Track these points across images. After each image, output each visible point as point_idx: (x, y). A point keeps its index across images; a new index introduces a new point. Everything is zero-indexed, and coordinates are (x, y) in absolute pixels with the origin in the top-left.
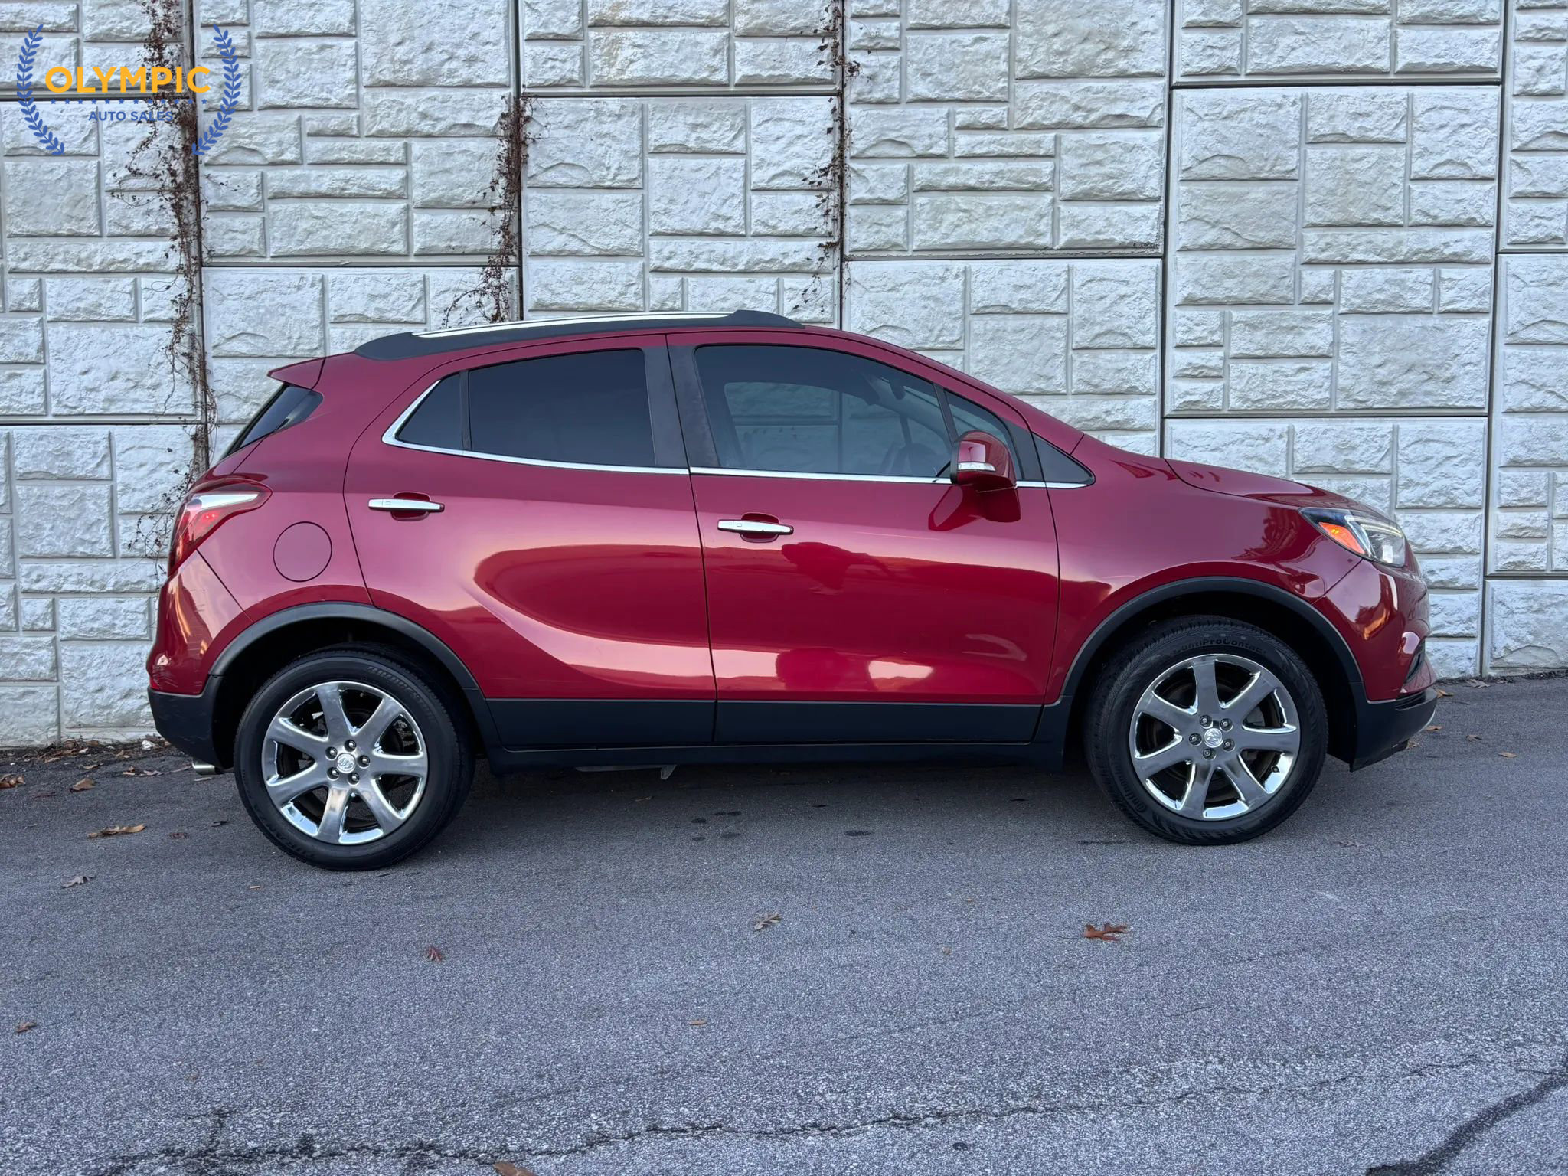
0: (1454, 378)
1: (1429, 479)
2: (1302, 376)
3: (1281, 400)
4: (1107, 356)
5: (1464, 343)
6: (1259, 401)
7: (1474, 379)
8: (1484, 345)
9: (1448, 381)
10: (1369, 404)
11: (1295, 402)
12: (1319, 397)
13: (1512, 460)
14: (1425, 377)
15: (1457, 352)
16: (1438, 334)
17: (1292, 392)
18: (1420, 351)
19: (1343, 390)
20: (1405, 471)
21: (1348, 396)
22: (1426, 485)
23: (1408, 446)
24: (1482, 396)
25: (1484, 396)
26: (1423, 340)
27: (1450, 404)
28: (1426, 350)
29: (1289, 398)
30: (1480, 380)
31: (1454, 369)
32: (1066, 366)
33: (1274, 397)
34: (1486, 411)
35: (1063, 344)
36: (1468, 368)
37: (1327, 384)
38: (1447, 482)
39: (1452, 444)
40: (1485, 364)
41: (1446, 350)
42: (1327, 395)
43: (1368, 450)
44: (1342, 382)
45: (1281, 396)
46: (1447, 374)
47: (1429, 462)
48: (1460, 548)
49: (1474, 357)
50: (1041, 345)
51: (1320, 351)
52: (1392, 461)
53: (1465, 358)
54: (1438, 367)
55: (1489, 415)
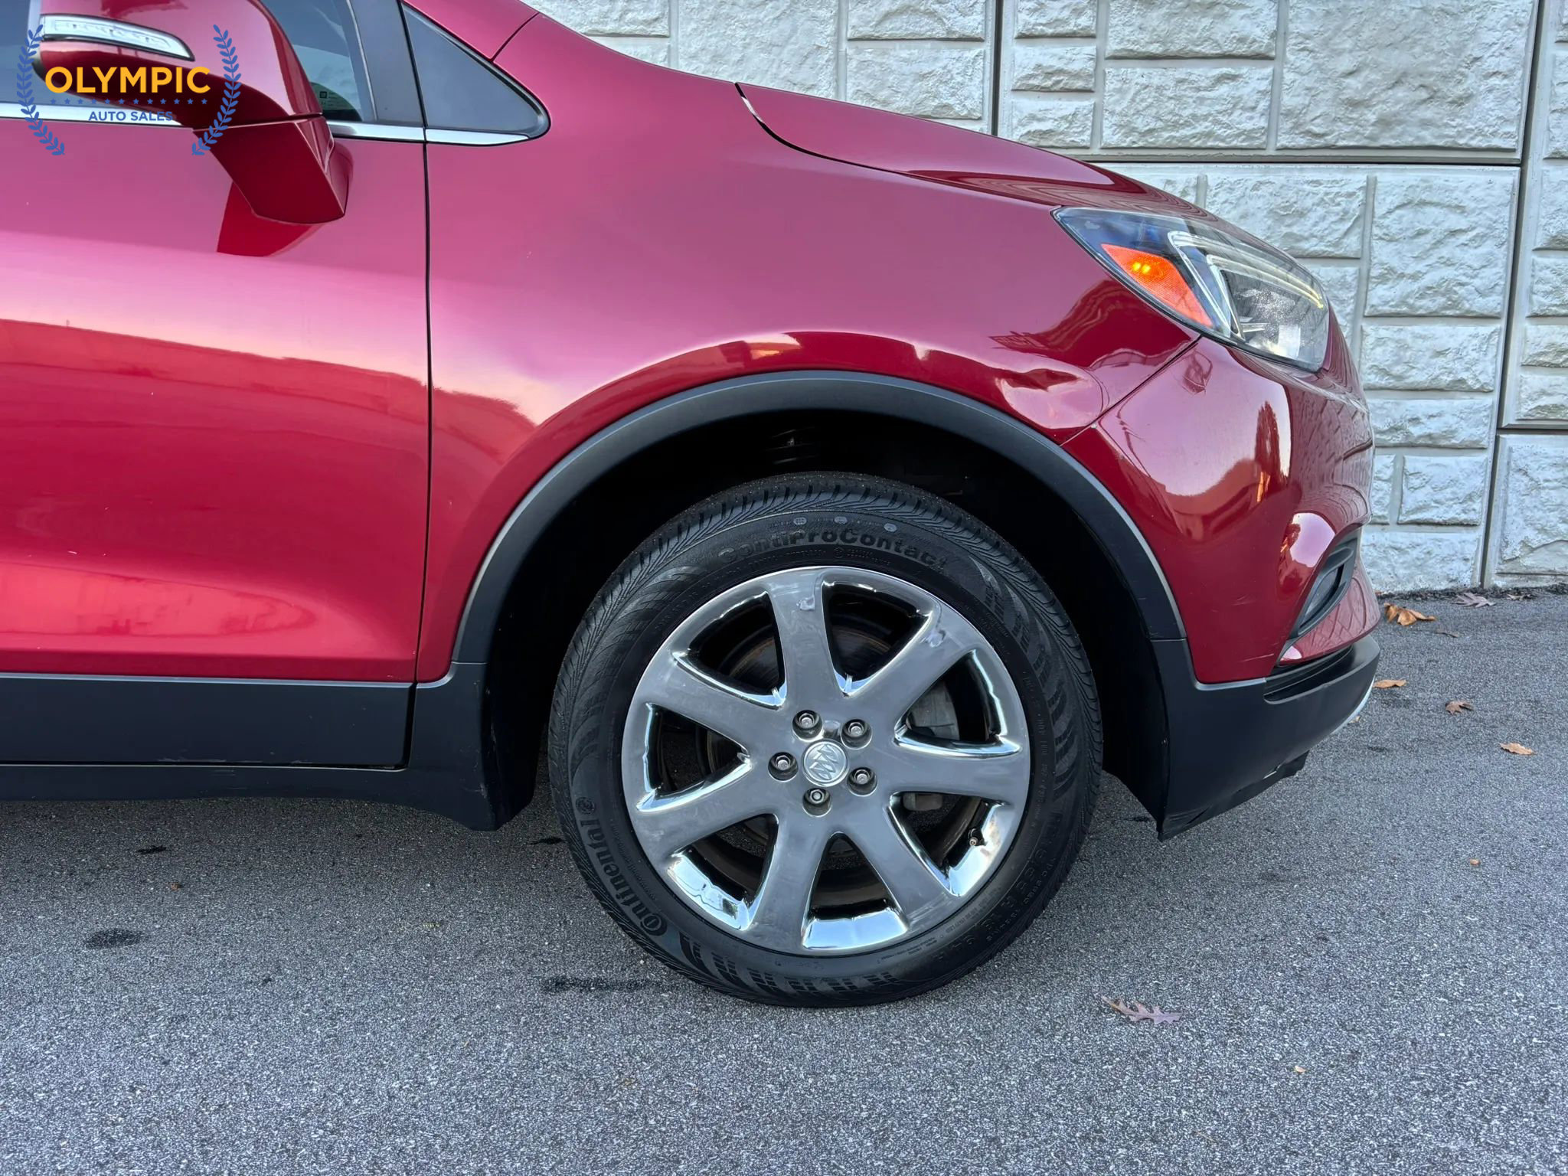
0: (1469, 97)
1: (1421, 267)
2: (1223, 90)
3: (1187, 132)
4: (903, 51)
5: (1488, 37)
6: (1151, 131)
7: (1501, 101)
8: (1522, 43)
9: (1459, 102)
10: (1330, 139)
11: (1209, 135)
12: (1249, 126)
13: (1554, 238)
14: (1424, 94)
15: (1477, 53)
16: (1448, 22)
17: (1205, 118)
18: (1417, 50)
19: (1289, 114)
20: (1383, 253)
21: (1296, 126)
22: (1414, 277)
23: (1390, 212)
24: (1512, 129)
25: (1515, 129)
26: (1424, 31)
27: (1462, 141)
28: (1427, 49)
29: (1202, 127)
30: (1512, 102)
31: (1471, 82)
32: (837, 67)
33: (1175, 126)
34: (1518, 156)
35: (830, 29)
36: (1494, 81)
37: (1263, 104)
38: (1448, 273)
39: (1460, 209)
40: (1522, 74)
41: (1458, 50)
42: (1263, 123)
43: (1324, 218)
44: (1288, 101)
45: (1187, 124)
46: (1459, 91)
47: (1422, 240)
48: (1462, 381)
49: (1504, 63)
50: (794, 30)
51: (1255, 47)
52: (1363, 236)
53: (1490, 63)
54: (1445, 78)
55: (1522, 164)
